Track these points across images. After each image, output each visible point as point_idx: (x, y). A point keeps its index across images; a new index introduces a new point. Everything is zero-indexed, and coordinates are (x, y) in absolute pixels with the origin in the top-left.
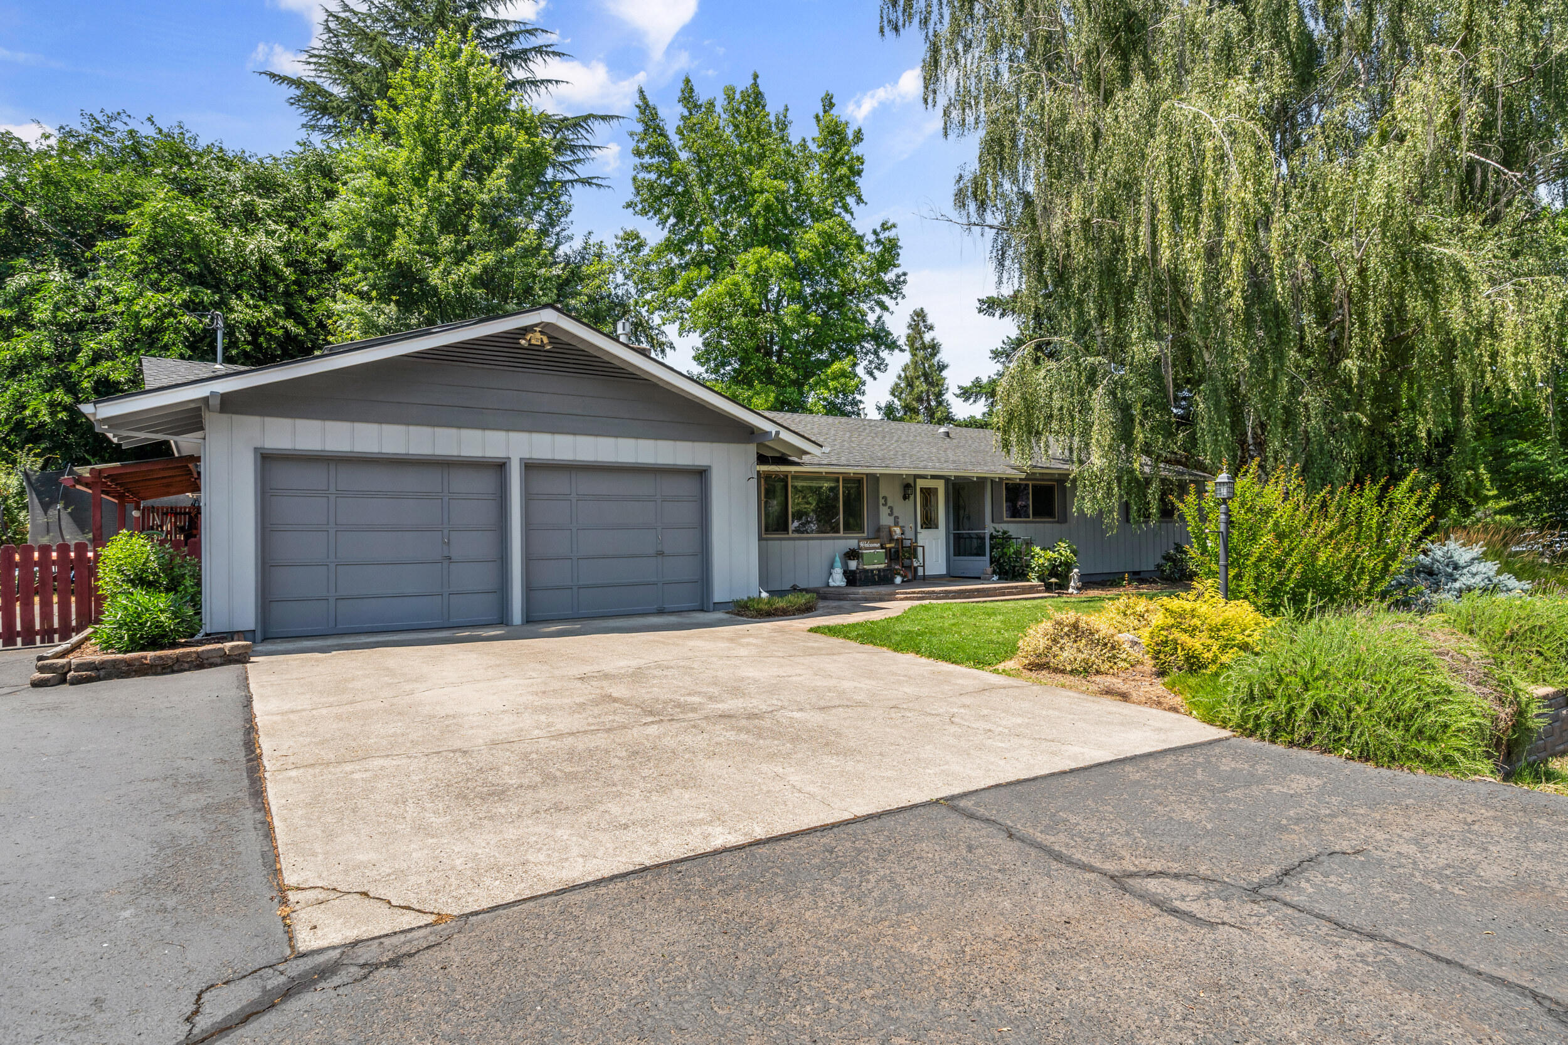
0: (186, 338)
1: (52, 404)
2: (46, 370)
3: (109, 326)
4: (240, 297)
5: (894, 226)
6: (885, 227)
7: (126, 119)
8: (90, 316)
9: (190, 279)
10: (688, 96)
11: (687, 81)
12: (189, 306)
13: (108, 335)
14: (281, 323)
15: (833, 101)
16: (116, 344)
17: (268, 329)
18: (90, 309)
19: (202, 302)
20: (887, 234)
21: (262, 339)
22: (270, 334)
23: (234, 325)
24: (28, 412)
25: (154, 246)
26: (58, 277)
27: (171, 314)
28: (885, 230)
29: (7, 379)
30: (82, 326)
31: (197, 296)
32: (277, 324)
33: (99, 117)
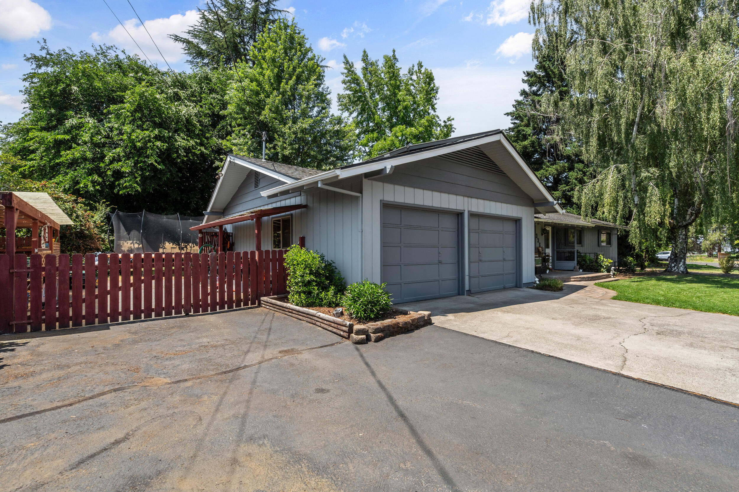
0: (157, 152)
1: (93, 182)
2: (89, 166)
3: (117, 146)
4: (179, 135)
5: (453, 119)
6: (449, 119)
7: (115, 49)
8: (108, 141)
9: (156, 125)
10: (365, 58)
11: (365, 52)
12: (158, 138)
13: (118, 150)
14: (199, 148)
15: (422, 64)
16: (122, 154)
17: (193, 151)
18: (107, 137)
19: (164, 136)
20: (449, 122)
21: (190, 155)
22: (194, 153)
23: (178, 148)
24: (82, 185)
25: (139, 108)
26: (91, 121)
27: (150, 141)
28: (448, 121)
29: (67, 169)
30: (104, 145)
31: (161, 133)
32: (197, 148)
33: (103, 47)
